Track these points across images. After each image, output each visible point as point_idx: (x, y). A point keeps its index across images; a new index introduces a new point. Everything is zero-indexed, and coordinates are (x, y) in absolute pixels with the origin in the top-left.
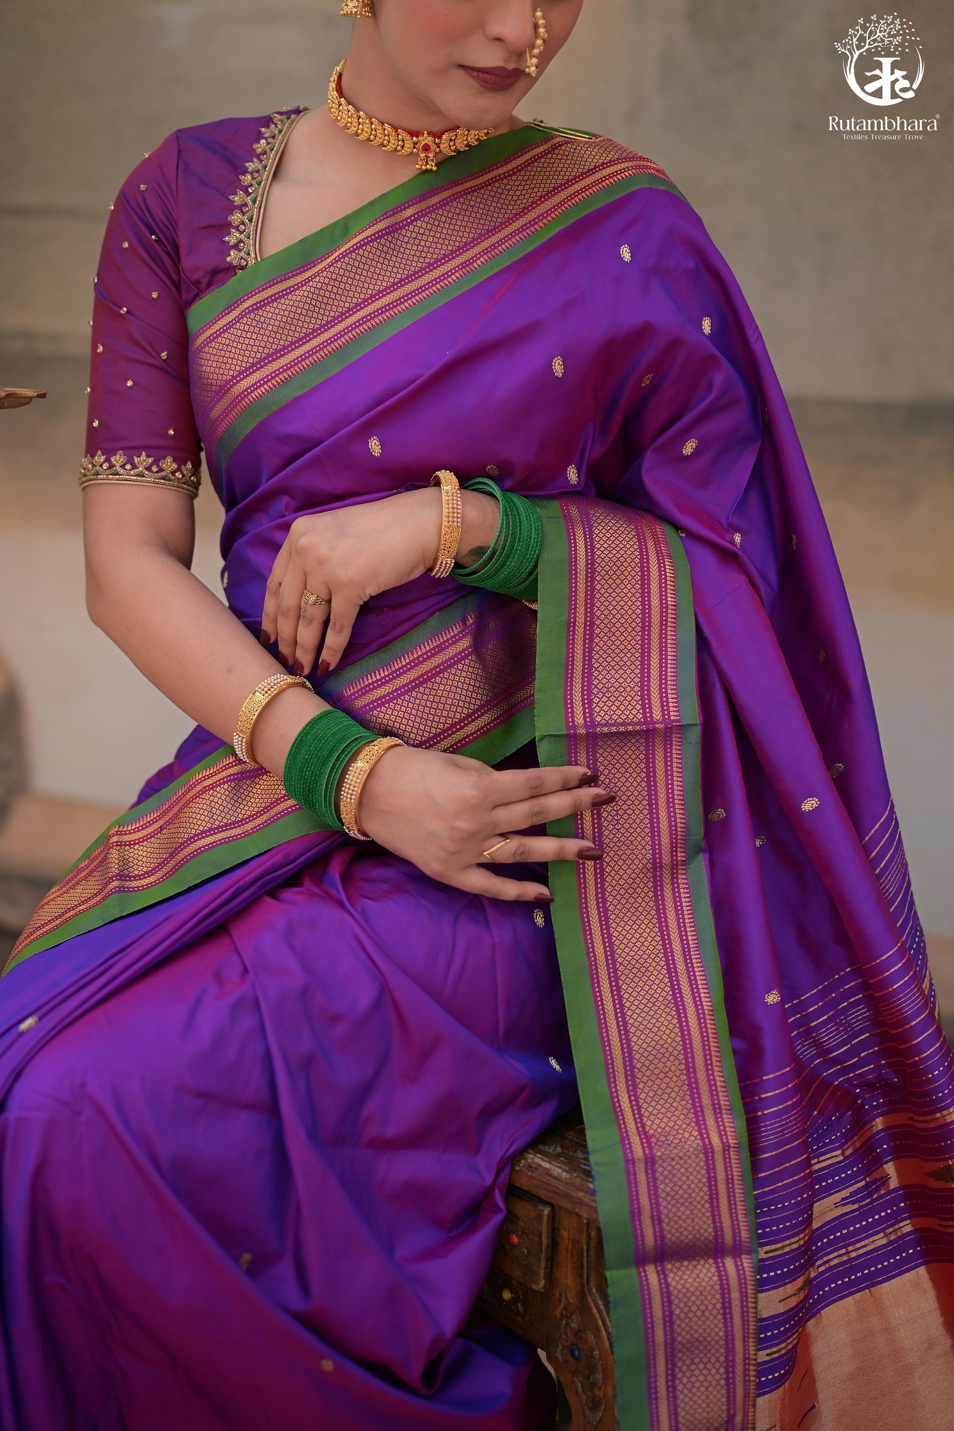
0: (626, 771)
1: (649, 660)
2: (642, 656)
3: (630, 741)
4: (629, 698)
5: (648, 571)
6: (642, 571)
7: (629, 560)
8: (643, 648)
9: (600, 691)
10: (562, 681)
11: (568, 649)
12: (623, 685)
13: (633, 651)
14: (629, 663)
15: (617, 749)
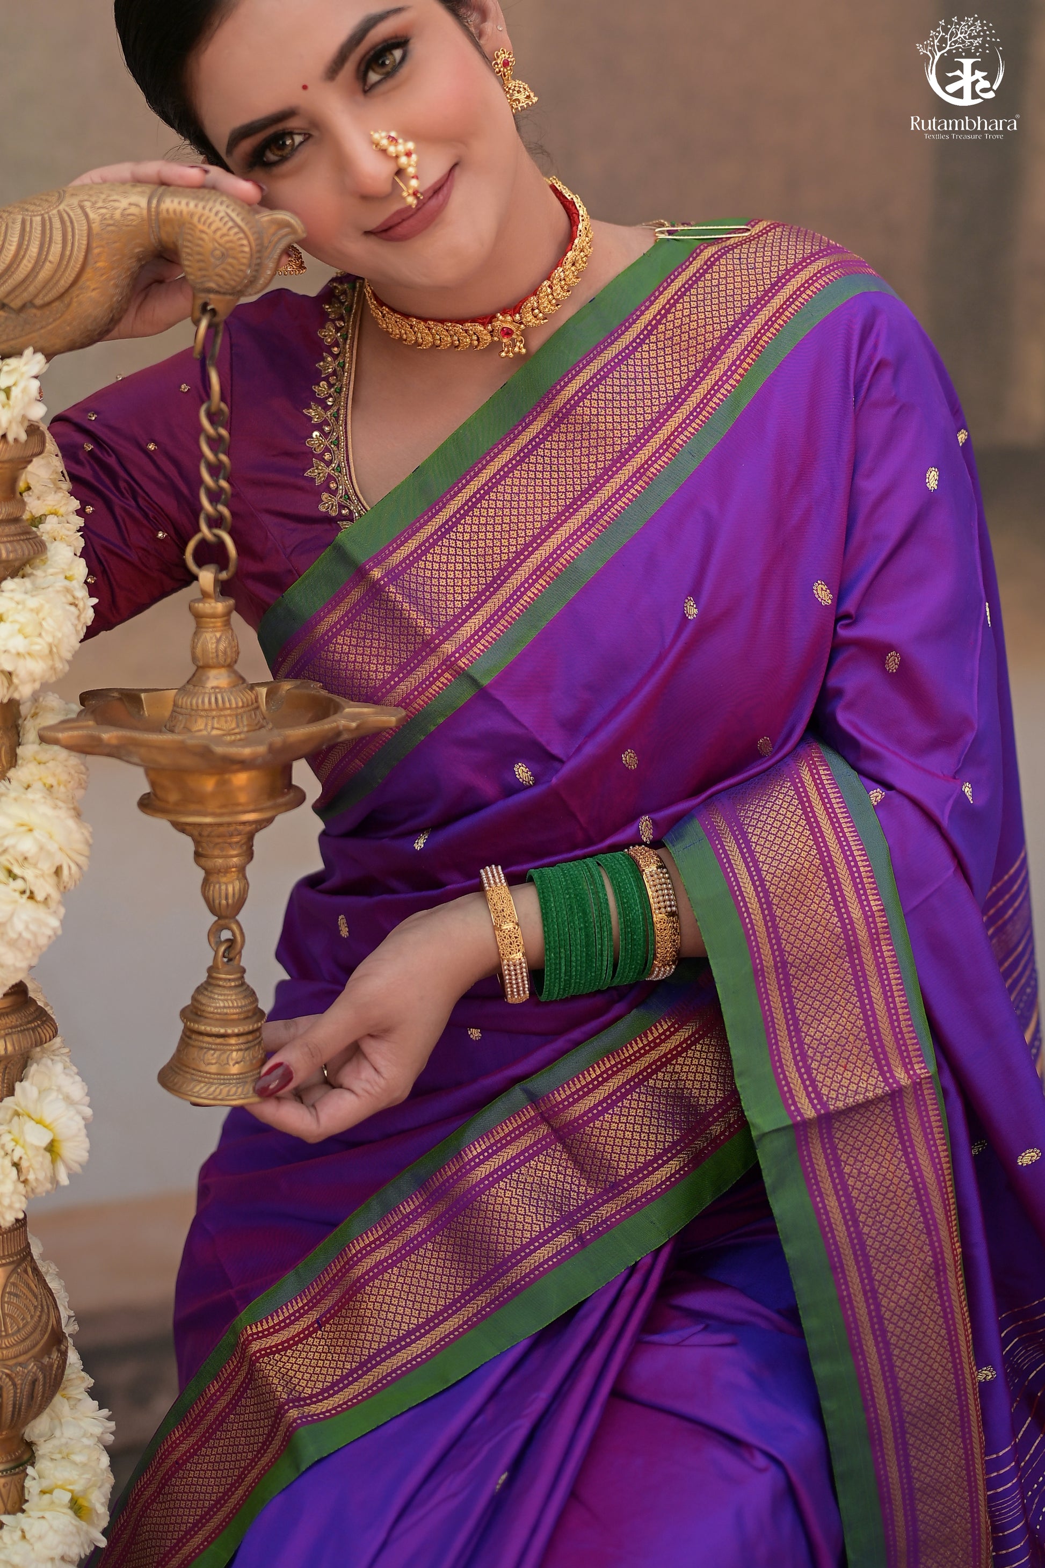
0: (877, 1154)
1: (868, 992)
2: (858, 988)
3: (873, 1113)
4: (855, 1051)
5: (835, 872)
6: (827, 874)
7: (807, 865)
8: (856, 978)
9: (816, 1050)
10: (766, 1052)
11: (763, 1006)
12: (843, 1034)
13: (844, 984)
14: (843, 1003)
15: (859, 1127)
